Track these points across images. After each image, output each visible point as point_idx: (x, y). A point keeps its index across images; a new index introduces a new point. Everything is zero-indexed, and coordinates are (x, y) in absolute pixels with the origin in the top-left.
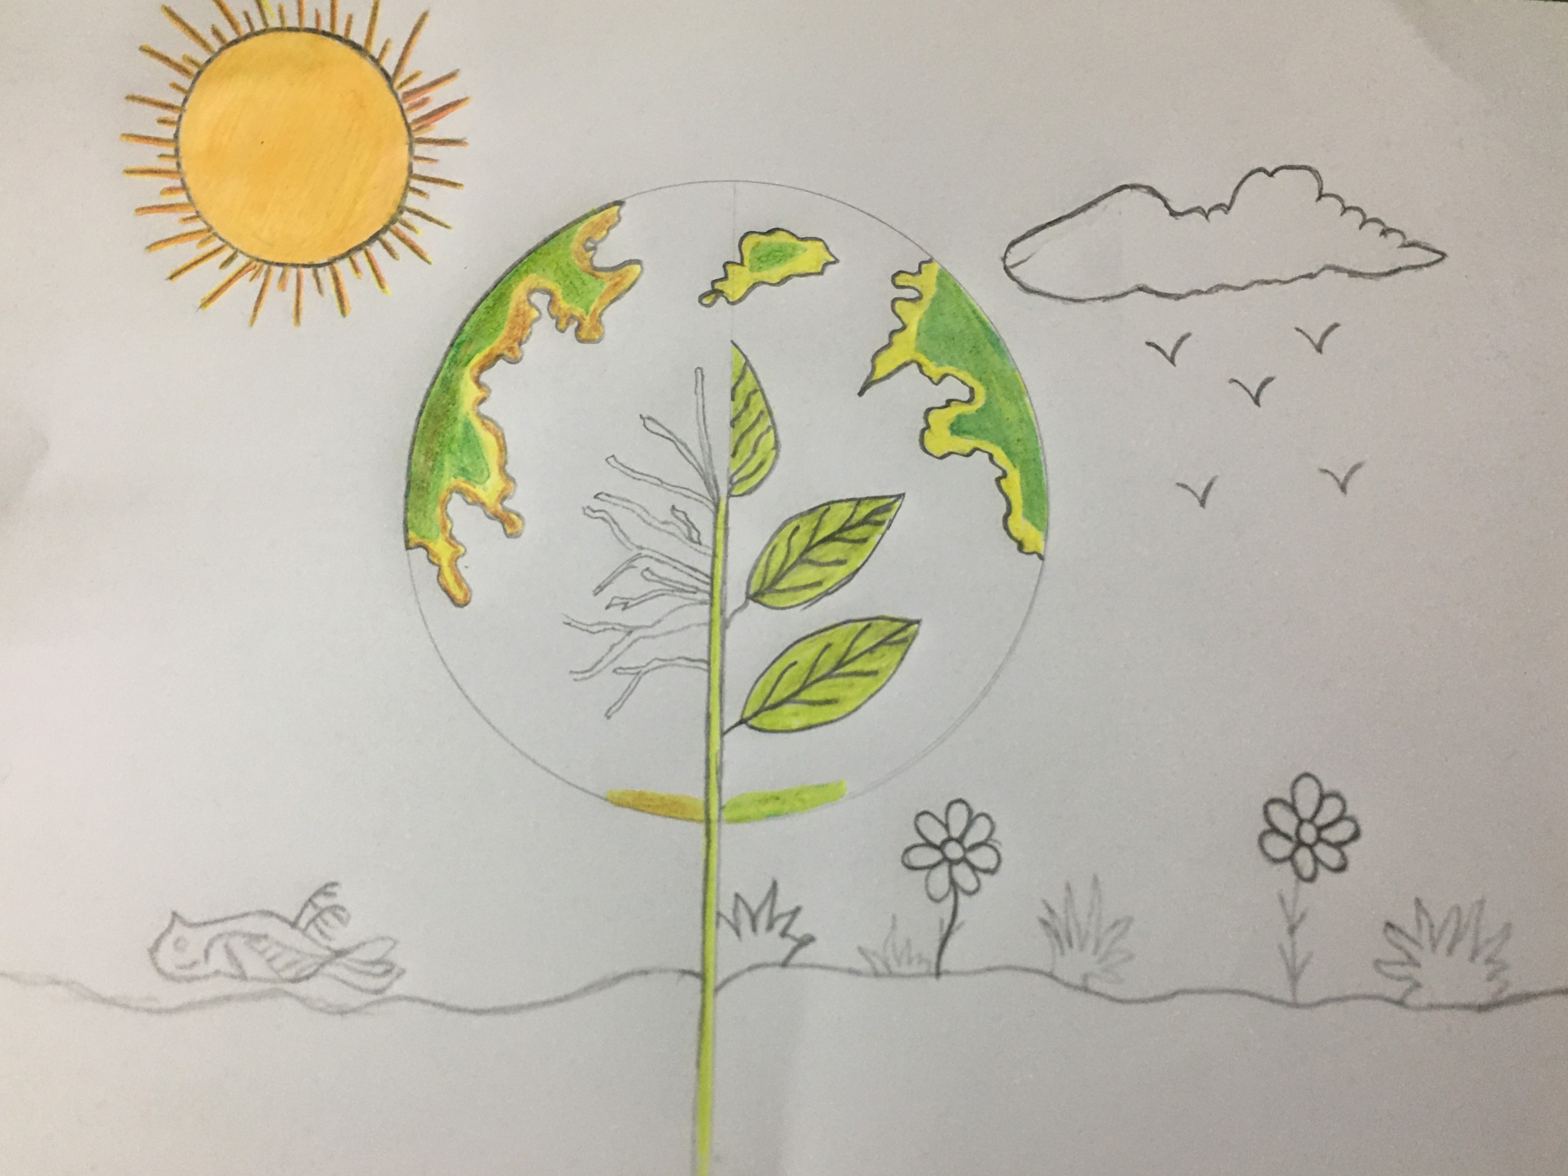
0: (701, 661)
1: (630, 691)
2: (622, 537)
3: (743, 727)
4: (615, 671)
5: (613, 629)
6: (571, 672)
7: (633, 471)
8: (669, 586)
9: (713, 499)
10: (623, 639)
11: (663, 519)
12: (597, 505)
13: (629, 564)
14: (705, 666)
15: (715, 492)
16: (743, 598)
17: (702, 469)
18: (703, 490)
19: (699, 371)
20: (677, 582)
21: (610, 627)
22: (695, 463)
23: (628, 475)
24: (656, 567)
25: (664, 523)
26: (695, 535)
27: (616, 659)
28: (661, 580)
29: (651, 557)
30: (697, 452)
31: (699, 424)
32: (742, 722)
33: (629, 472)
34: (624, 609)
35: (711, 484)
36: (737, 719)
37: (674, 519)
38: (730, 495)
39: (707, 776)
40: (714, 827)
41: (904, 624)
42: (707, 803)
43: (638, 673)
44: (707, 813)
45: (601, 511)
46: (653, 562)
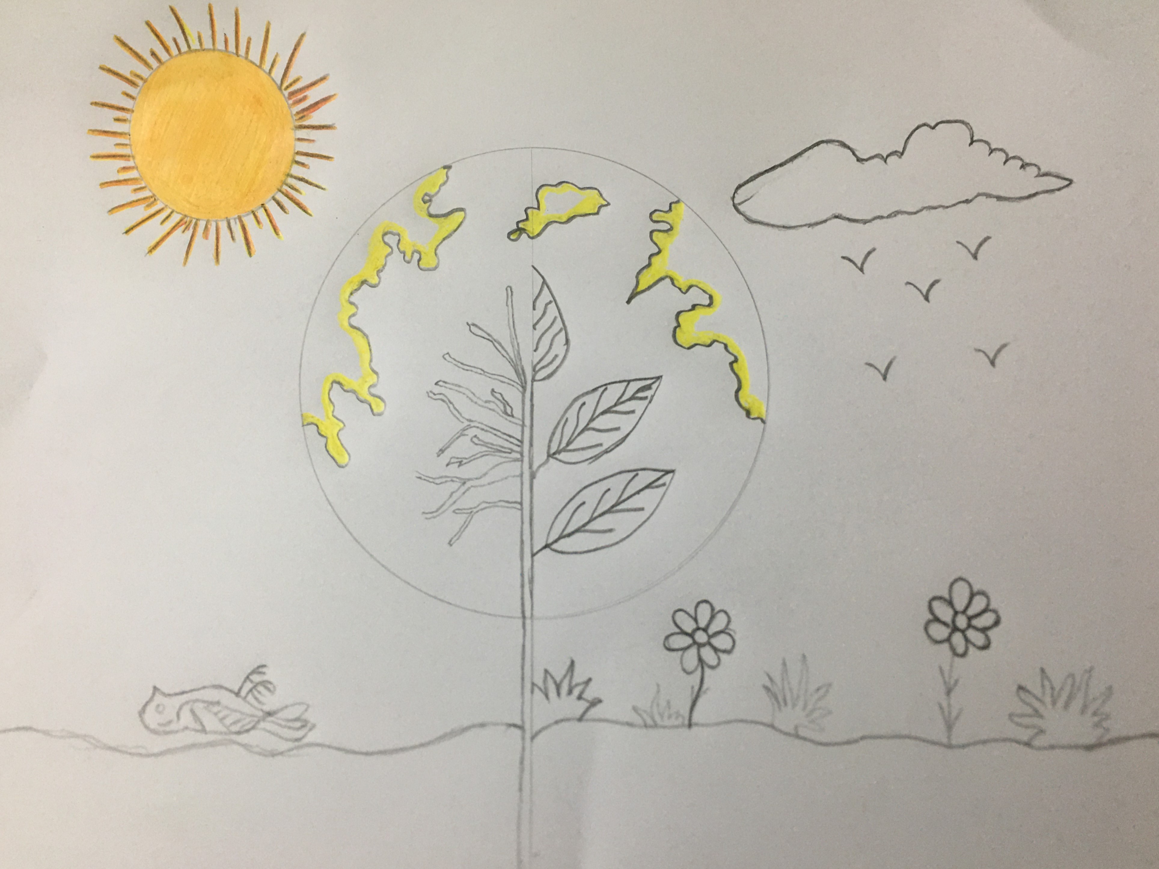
0: (515, 502)
1: (465, 526)
2: (456, 413)
3: (547, 551)
4: (454, 512)
5: (452, 481)
6: (424, 513)
7: (462, 364)
8: (491, 448)
9: (522, 383)
10: (459, 488)
11: (484, 400)
12: (437, 390)
13: (462, 433)
14: (519, 506)
15: (523, 378)
16: (545, 457)
17: (513, 361)
18: (514, 377)
19: (509, 289)
20: (496, 445)
21: (449, 479)
22: (508, 357)
23: (459, 367)
24: (482, 435)
25: (486, 402)
26: (509, 411)
27: (455, 502)
28: (485, 444)
29: (478, 427)
30: (510, 349)
31: (510, 328)
32: (547, 546)
33: (459, 365)
34: (459, 466)
35: (520, 372)
36: (544, 544)
37: (492, 399)
38: (533, 380)
39: (522, 586)
40: (528, 622)
41: (662, 473)
42: (523, 605)
43: (471, 512)
44: (523, 612)
45: (440, 394)
46: (479, 430)
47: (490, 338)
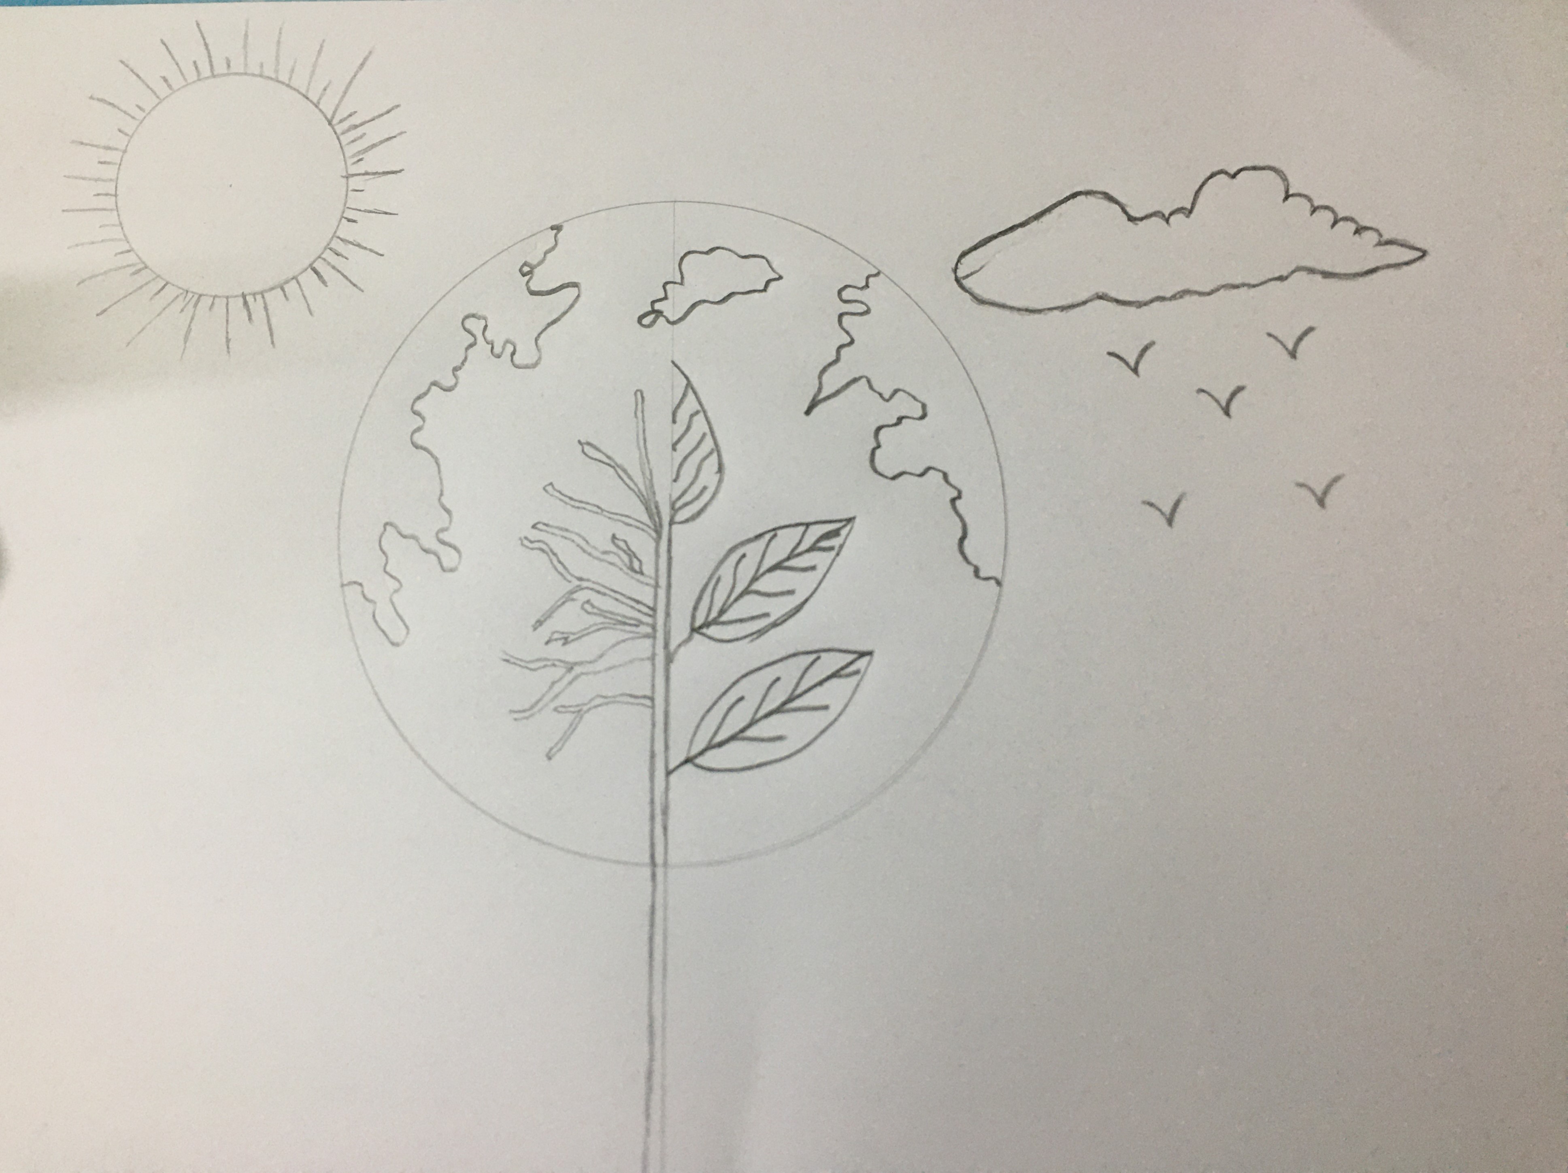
0: (645, 697)
1: (572, 728)
2: (560, 568)
3: (689, 767)
4: (555, 709)
5: (554, 665)
6: (511, 711)
7: (571, 499)
8: (611, 619)
9: (655, 526)
10: (563, 676)
11: (602, 549)
13: (569, 597)
14: (648, 703)
15: (657, 519)
16: (688, 630)
17: (643, 496)
18: (645, 518)
19: (639, 394)
20: (618, 614)
21: (549, 663)
22: (636, 490)
23: (566, 503)
24: (597, 600)
25: (605, 553)
26: (636, 565)
27: (556, 696)
28: (602, 613)
29: (592, 589)
30: (639, 479)
31: (639, 449)
32: (687, 761)
33: (567, 500)
34: (564, 644)
35: (652, 510)
36: (682, 758)
37: (613, 548)
38: (672, 523)
39: (652, 818)
40: (660, 871)
41: (855, 656)
42: (652, 845)
43: (579, 711)
44: (652, 856)
45: (539, 541)
46: (594, 594)
47: (613, 464)
